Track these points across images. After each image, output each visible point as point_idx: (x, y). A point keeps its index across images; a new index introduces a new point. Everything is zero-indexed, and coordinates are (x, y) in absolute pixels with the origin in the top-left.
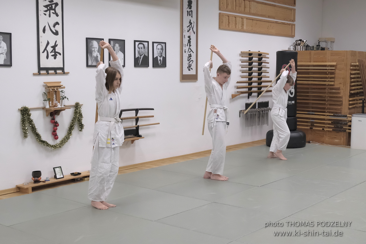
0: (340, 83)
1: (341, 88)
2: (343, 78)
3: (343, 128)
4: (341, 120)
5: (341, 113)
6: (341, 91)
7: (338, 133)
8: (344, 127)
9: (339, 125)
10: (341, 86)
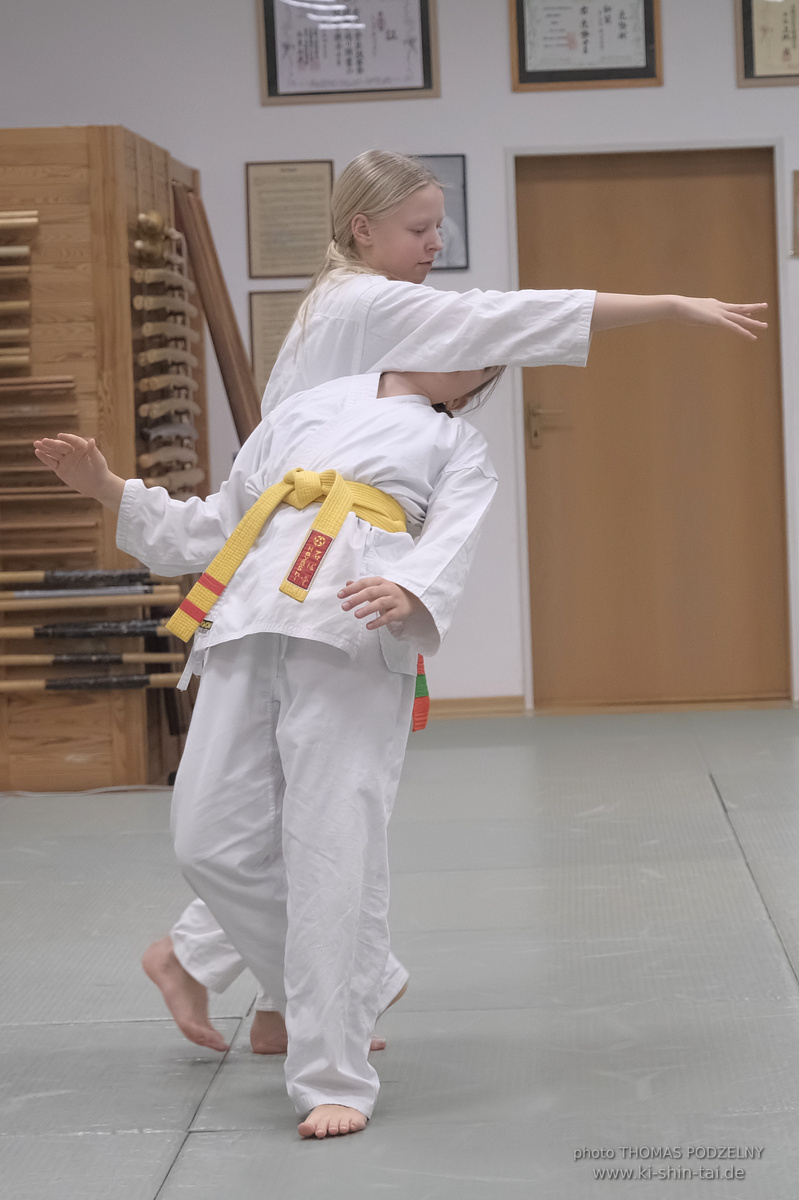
0: (77, 356)
1: (78, 390)
2: (89, 320)
3: (119, 662)
4: (99, 611)
5: (90, 559)
6: (86, 409)
7: (90, 701)
8: (127, 657)
9: (87, 646)
10: (82, 375)
